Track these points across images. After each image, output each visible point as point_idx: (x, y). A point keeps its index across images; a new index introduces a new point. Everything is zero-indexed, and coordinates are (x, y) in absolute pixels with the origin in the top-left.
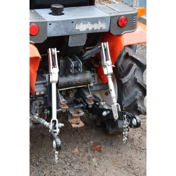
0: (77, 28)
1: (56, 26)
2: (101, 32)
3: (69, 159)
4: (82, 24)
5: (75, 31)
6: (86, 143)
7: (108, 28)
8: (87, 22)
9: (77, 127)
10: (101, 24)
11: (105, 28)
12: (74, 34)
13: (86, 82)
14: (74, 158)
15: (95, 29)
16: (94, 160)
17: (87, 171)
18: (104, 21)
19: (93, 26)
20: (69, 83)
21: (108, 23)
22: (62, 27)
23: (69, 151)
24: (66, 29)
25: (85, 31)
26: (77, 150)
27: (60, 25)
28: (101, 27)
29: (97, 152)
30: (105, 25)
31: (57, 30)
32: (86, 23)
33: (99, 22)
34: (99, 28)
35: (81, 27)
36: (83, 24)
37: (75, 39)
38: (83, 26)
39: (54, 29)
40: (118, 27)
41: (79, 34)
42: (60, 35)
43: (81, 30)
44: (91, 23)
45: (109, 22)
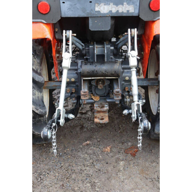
0: (97, 9)
1: (71, 5)
2: (128, 15)
3: (95, 157)
4: (102, 4)
5: (94, 13)
6: (123, 143)
7: (137, 11)
8: (109, 3)
9: (99, 122)
10: (127, 6)
11: (133, 11)
12: (94, 16)
13: (113, 73)
14: (100, 156)
15: (120, 11)
16: (122, 163)
17: (106, 174)
18: (131, 3)
19: (117, 8)
20: (93, 71)
21: (136, 5)
22: (78, 7)
23: (100, 148)
24: (84, 10)
25: (107, 14)
26: (109, 148)
27: (75, 5)
28: (127, 9)
29: (130, 155)
30: (133, 8)
31: (73, 10)
32: (107, 3)
33: (125, 3)
34: (125, 11)
35: (102, 8)
36: (105, 5)
37: (96, 21)
38: (104, 8)
39: (69, 9)
40: (149, 11)
41: (100, 17)
42: (77, 16)
43: (102, 12)
44: (114, 4)
45: (138, 4)
